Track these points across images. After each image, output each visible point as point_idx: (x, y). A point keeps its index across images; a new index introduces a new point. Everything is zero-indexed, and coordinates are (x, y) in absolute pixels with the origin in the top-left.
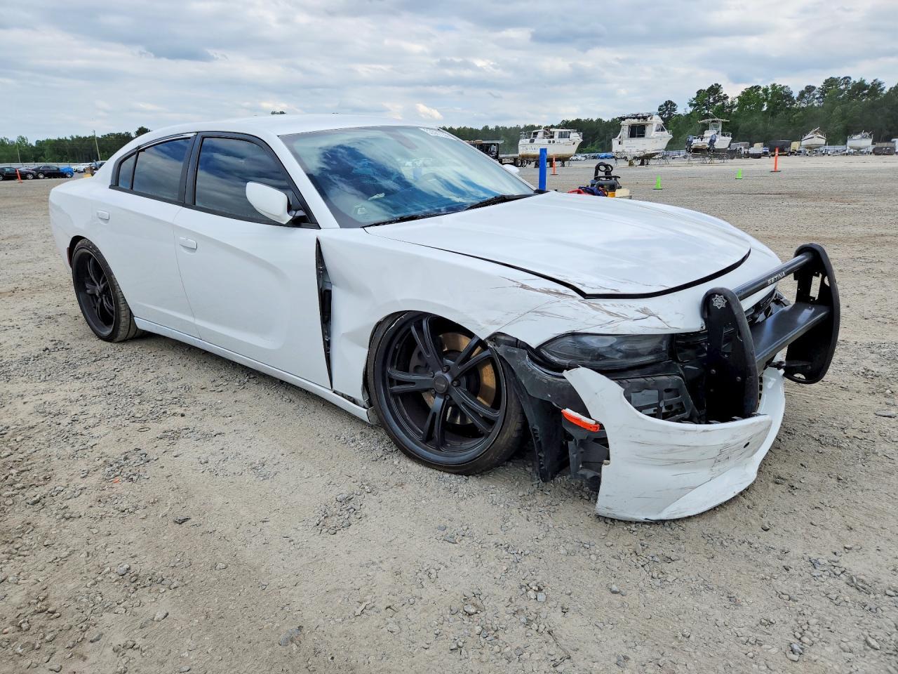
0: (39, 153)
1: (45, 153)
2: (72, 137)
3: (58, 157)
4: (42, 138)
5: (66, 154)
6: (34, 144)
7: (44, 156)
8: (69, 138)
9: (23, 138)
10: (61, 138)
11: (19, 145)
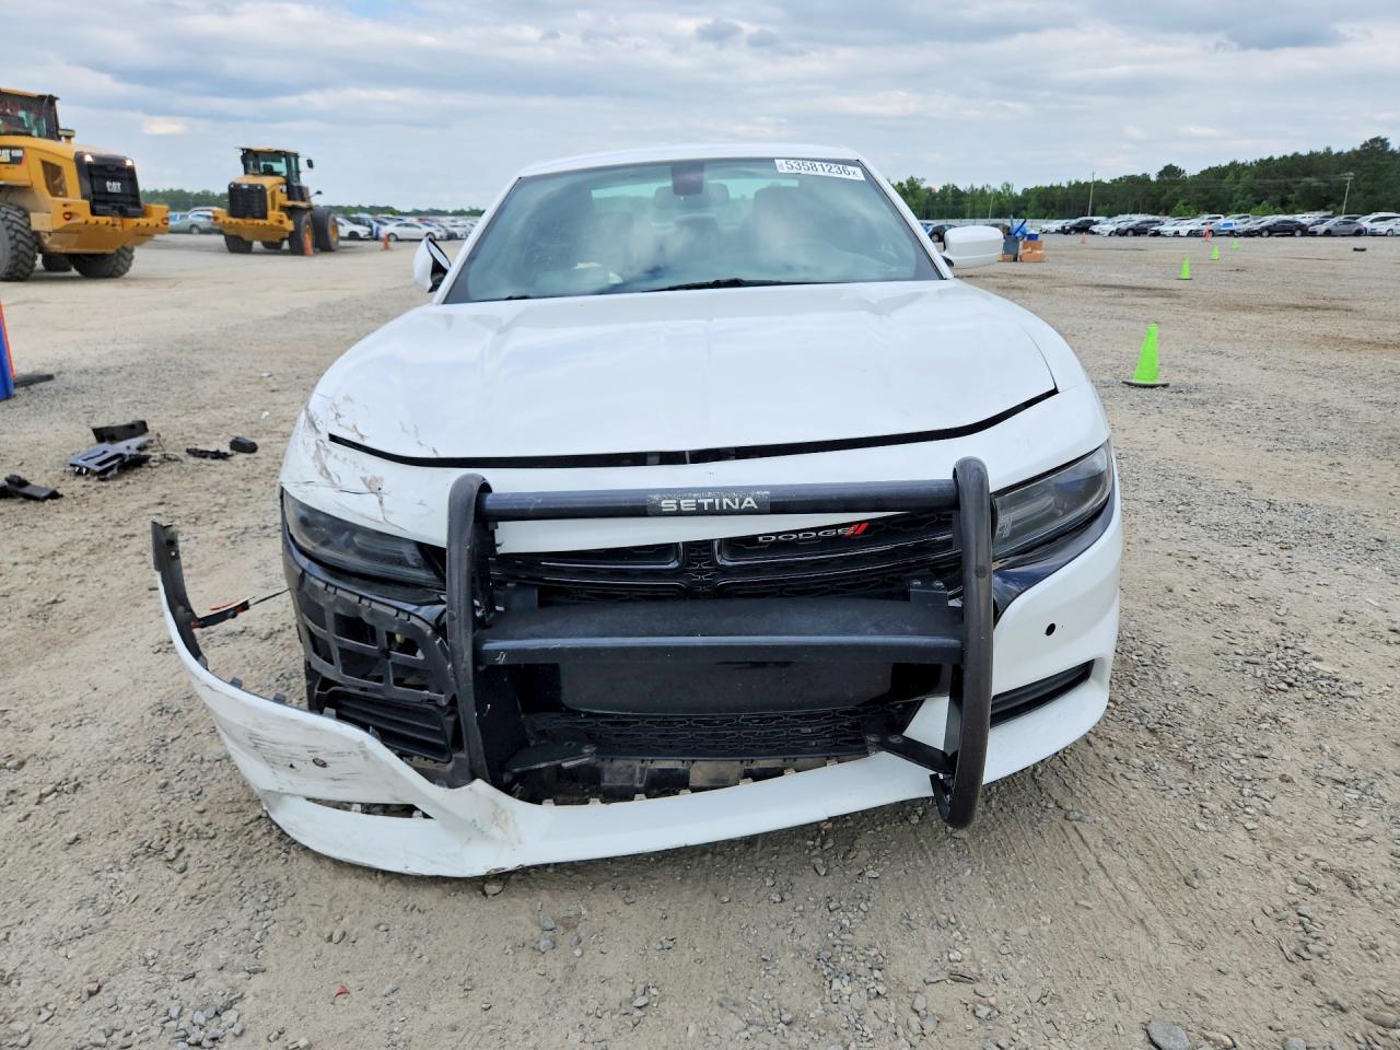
0: (1022, 205)
1: (1029, 205)
2: (1070, 183)
3: (1043, 211)
4: (1031, 186)
5: (1054, 206)
6: (1020, 194)
7: (1026, 209)
8: (1065, 185)
9: (1008, 186)
10: (1055, 185)
11: (998, 195)
